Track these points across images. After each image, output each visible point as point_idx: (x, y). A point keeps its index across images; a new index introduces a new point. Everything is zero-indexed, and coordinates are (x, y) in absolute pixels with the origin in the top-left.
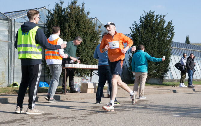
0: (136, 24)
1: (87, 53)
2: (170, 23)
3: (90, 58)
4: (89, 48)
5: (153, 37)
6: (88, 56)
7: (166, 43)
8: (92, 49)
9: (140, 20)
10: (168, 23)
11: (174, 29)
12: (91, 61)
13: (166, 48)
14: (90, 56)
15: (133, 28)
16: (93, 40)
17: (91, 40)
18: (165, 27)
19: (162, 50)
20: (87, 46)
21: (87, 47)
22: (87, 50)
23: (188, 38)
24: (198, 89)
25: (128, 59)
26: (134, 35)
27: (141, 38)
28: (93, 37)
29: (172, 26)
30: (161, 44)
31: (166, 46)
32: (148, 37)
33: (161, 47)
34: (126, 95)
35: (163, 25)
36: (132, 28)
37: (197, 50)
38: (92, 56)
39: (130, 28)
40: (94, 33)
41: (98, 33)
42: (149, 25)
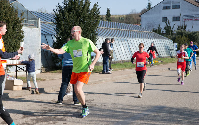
0: (60, 7)
1: (10, 43)
2: (96, 5)
3: (13, 48)
4: (12, 37)
5: (78, 21)
6: (11, 45)
7: (92, 27)
8: (15, 38)
9: (64, 2)
10: (94, 5)
11: (100, 12)
12: (14, 51)
13: (91, 33)
14: (13, 46)
15: (57, 10)
16: (15, 28)
17: (13, 28)
18: (90, 9)
19: (88, 35)
20: (9, 35)
21: (9, 37)
22: (9, 39)
23: (109, 10)
24: (125, 76)
25: (52, 45)
26: (58, 18)
27: (66, 22)
28: (16, 24)
29: (98, 8)
30: (86, 28)
31: (92, 31)
32: (73, 20)
33: (87, 31)
34: (53, 89)
35: (89, 7)
36: (55, 11)
37: (121, 29)
38: (14, 46)
39: (54, 10)
40: (16, 20)
41: (21, 20)
42: (74, 7)
